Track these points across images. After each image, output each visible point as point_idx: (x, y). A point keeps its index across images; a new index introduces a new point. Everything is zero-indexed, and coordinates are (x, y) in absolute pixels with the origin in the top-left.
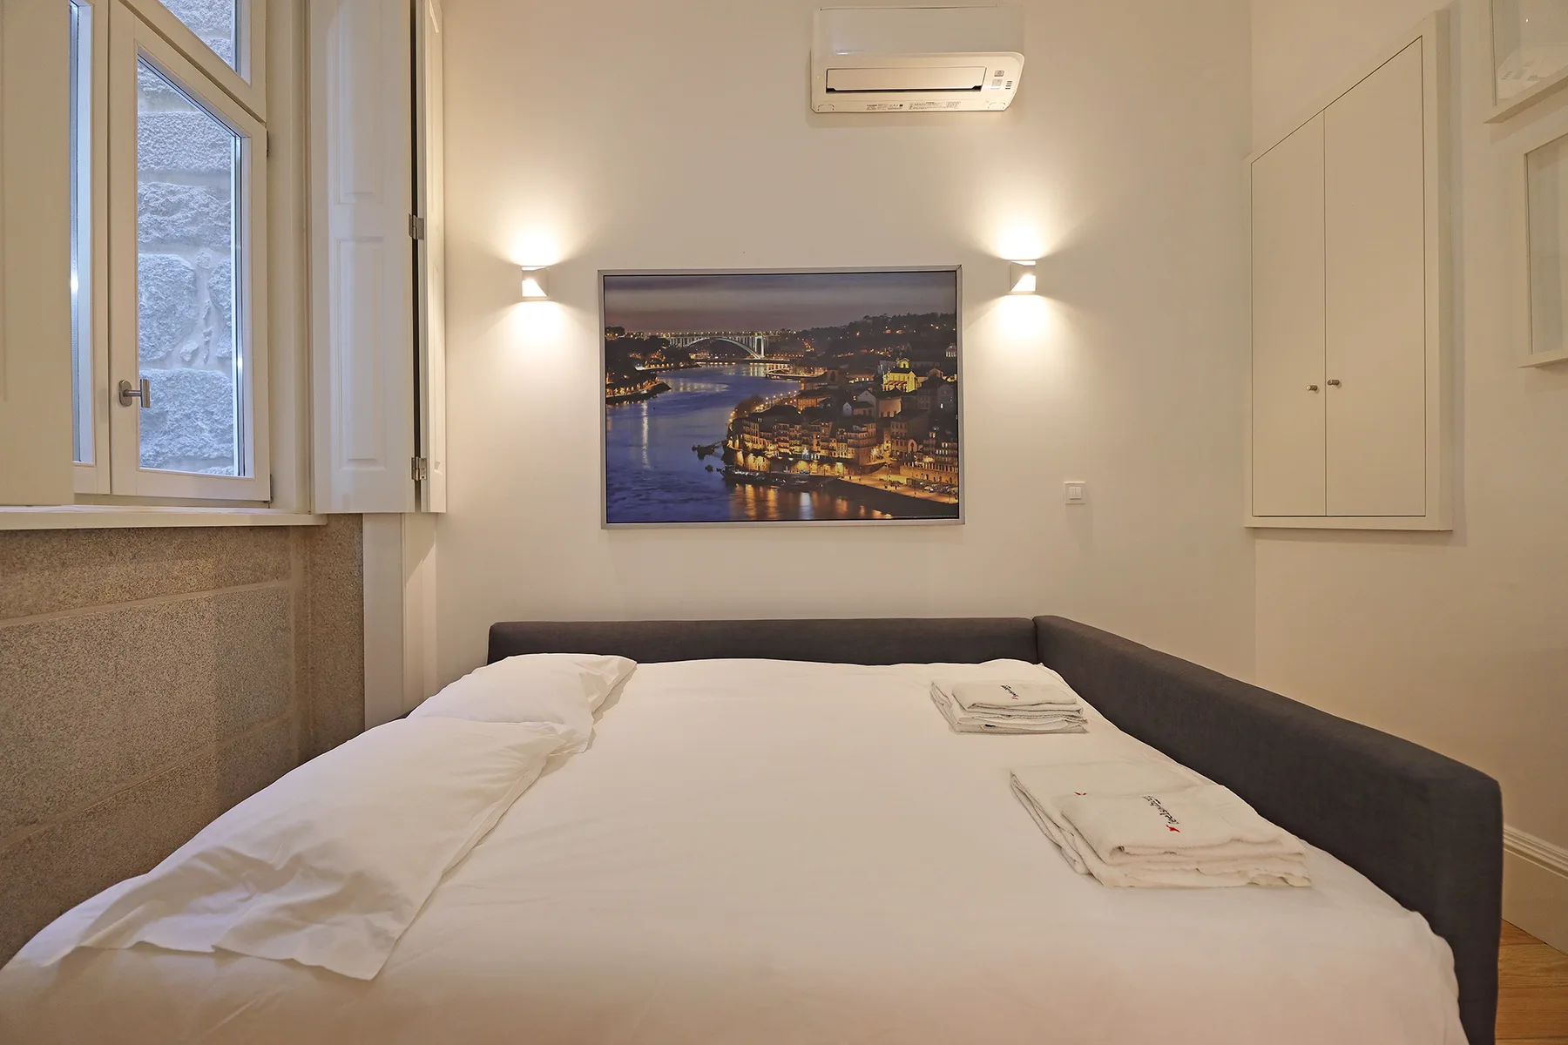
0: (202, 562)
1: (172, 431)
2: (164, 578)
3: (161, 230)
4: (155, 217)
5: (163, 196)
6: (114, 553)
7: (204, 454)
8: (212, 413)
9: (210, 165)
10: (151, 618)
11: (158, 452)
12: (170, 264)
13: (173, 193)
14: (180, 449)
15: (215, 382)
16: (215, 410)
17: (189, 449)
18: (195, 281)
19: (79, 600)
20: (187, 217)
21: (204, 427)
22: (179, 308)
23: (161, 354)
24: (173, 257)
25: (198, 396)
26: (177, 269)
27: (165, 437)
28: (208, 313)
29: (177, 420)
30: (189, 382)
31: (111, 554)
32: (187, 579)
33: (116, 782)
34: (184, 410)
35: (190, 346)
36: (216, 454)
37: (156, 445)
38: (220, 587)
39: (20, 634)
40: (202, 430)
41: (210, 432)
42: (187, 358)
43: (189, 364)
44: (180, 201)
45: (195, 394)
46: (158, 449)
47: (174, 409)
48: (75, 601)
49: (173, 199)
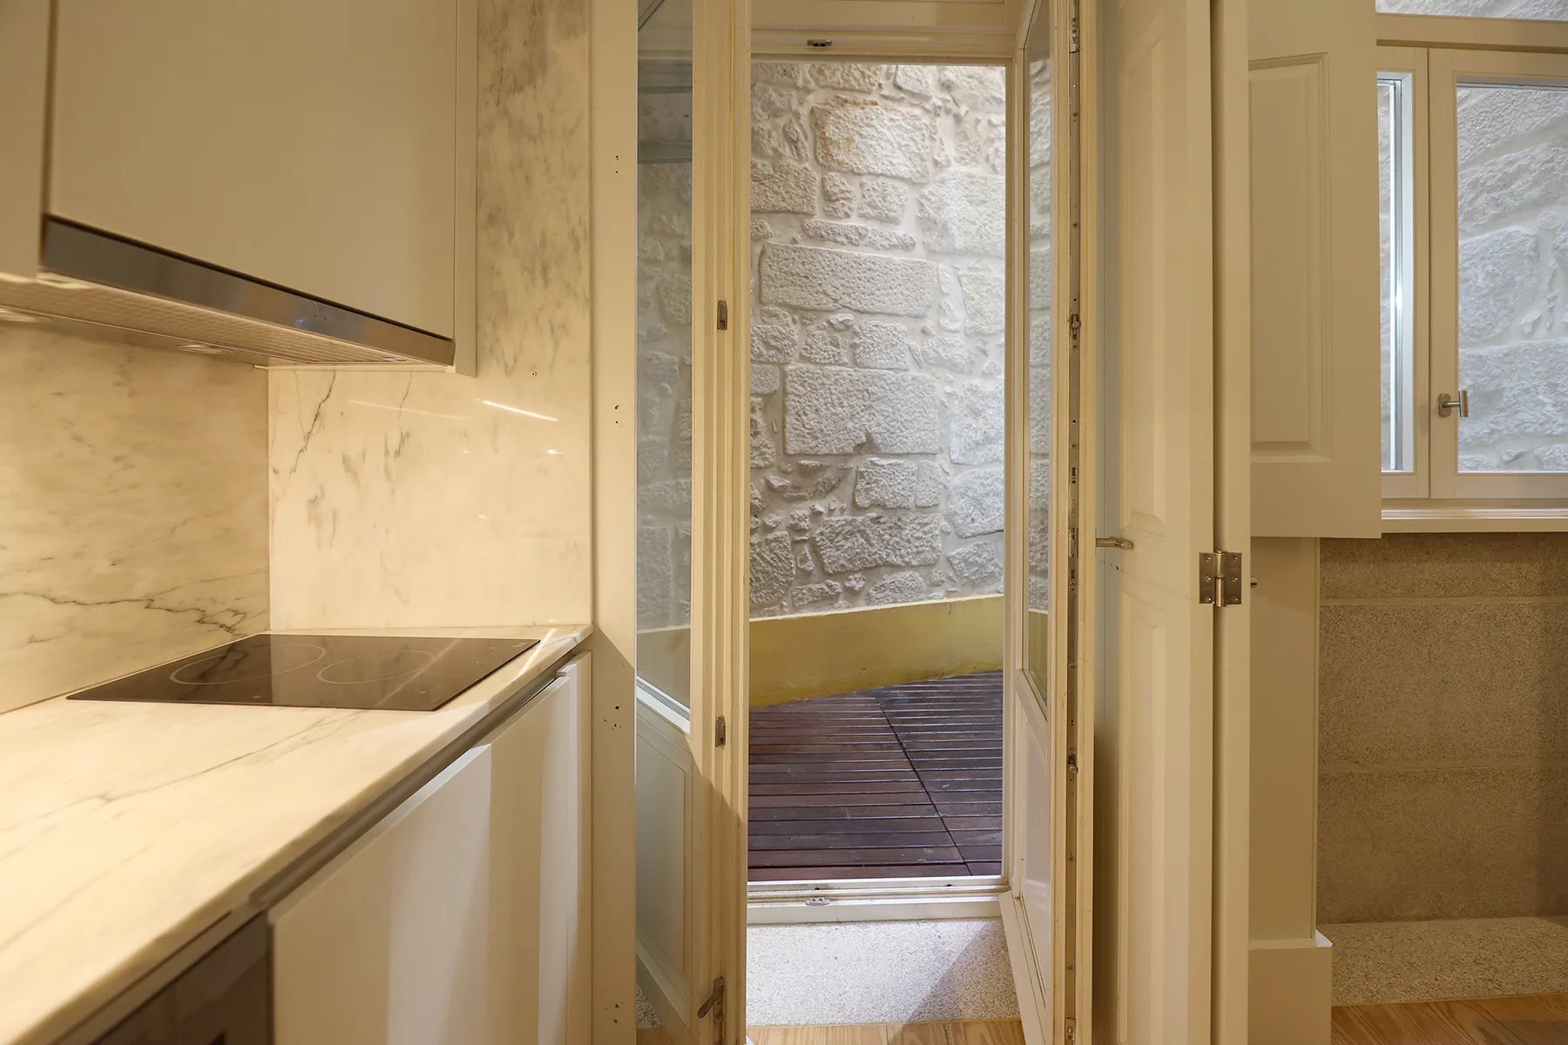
0: (1526, 566)
1: (1509, 407)
2: (1481, 579)
3: (1498, 206)
4: (1492, 195)
5: (1500, 170)
7: (1546, 430)
8: (1557, 385)
9: (1555, 115)
10: (1465, 616)
11: (1493, 430)
12: (1509, 236)
13: (1511, 163)
14: (1517, 426)
15: (1560, 350)
16: (1560, 382)
17: (1528, 425)
18: (1535, 249)
19: (1398, 591)
20: (1528, 181)
21: (1546, 400)
22: (1518, 279)
23: (1498, 330)
24: (1512, 228)
25: (1539, 368)
26: (1516, 241)
27: (1501, 414)
28: (1553, 276)
29: (1514, 396)
30: (1529, 354)
32: (1507, 582)
34: (1523, 385)
35: (1530, 317)
36: (1561, 429)
37: (1492, 422)
38: (1547, 595)
40: (1544, 404)
41: (1554, 406)
42: (1528, 330)
43: (1530, 335)
44: (1520, 168)
45: (1535, 366)
46: (1493, 426)
47: (1512, 385)
48: (1394, 591)
49: (1511, 170)
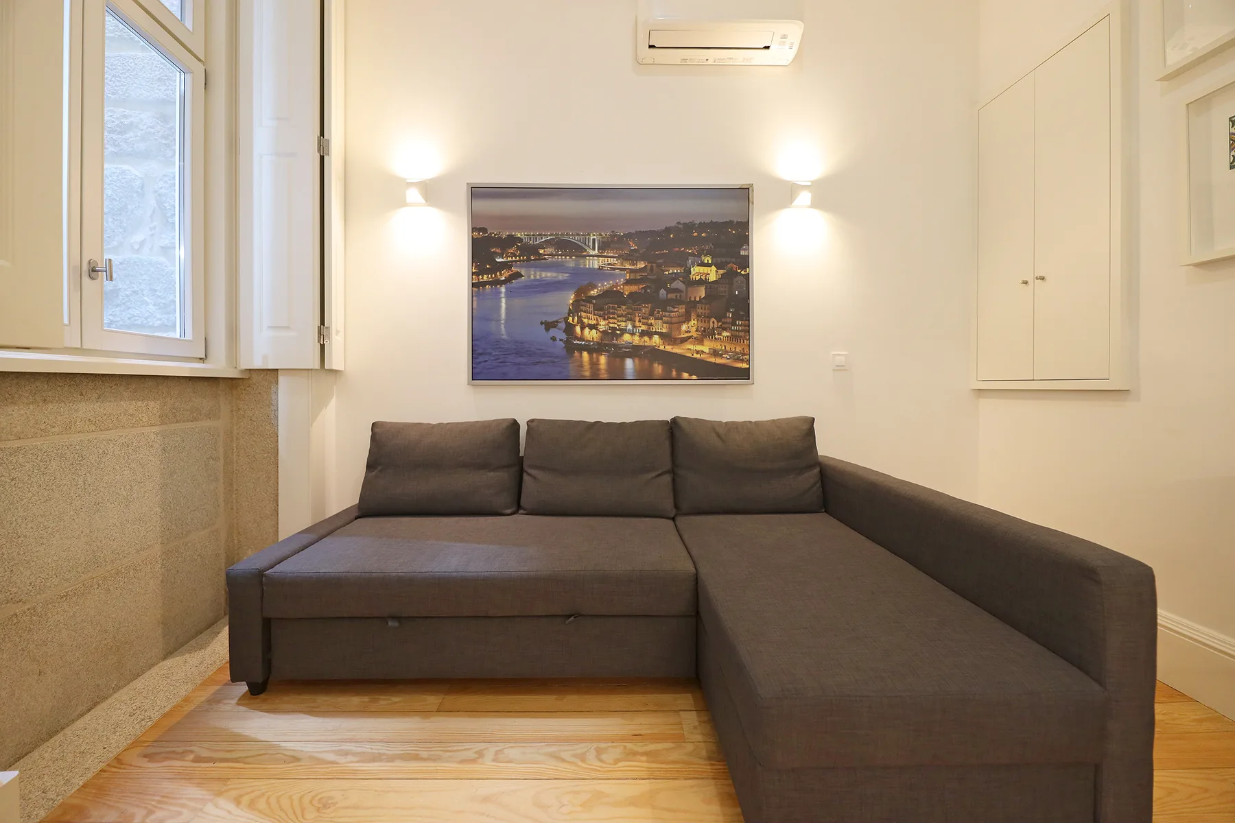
0: (152, 404)
1: (124, 304)
2: (123, 415)
3: (116, 146)
4: (112, 135)
5: (117, 118)
6: (84, 394)
7: (149, 322)
8: (156, 291)
9: (156, 95)
10: (112, 445)
11: (112, 321)
12: (123, 172)
13: (125, 117)
14: (129, 318)
15: (159, 266)
16: (158, 288)
17: (137, 318)
18: (142, 187)
19: (56, 429)
20: (136, 136)
21: (149, 301)
22: (129, 207)
23: (115, 243)
24: (126, 167)
25: (145, 277)
26: (129, 177)
27: (118, 309)
28: (153, 212)
29: (127, 296)
30: (138, 265)
31: (82, 394)
32: (140, 416)
33: (83, 573)
34: (133, 288)
35: (138, 238)
36: (159, 322)
37: (110, 315)
38: (166, 424)
39: (11, 455)
40: (147, 304)
41: (155, 305)
42: (136, 247)
43: (138, 251)
44: (132, 123)
45: (142, 275)
46: (111, 318)
47: (125, 287)
48: (53, 430)
49: (126, 122)
